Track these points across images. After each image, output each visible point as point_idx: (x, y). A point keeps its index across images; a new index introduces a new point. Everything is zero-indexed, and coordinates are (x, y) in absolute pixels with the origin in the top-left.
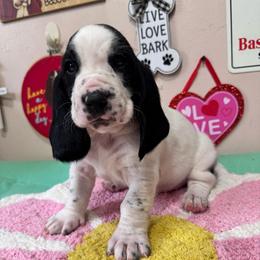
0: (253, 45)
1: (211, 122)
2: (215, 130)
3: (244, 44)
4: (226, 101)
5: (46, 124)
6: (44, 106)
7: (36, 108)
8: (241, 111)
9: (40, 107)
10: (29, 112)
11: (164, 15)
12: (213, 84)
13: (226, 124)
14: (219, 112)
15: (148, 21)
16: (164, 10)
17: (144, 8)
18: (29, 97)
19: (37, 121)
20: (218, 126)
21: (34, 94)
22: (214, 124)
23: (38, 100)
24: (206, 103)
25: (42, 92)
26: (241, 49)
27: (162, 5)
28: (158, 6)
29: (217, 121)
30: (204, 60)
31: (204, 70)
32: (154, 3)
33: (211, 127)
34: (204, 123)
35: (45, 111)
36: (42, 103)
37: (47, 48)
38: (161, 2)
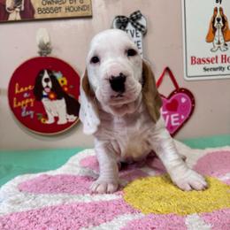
0: (200, 61)
1: (172, 116)
2: (175, 122)
3: (194, 61)
4: (183, 100)
5: (32, 116)
6: (31, 100)
7: (23, 102)
8: (193, 108)
9: (27, 101)
10: (15, 106)
11: (140, 34)
12: (173, 88)
13: (183, 117)
14: (179, 109)
16: (140, 30)
17: (125, 27)
18: (17, 91)
19: (23, 114)
20: (177, 119)
21: (22, 90)
22: (175, 117)
23: (26, 95)
24: (169, 101)
25: (30, 87)
26: (192, 63)
27: (139, 27)
28: (136, 27)
29: (177, 115)
30: (167, 70)
31: (167, 78)
32: (132, 24)
33: (173, 120)
34: (168, 117)
35: (32, 105)
36: (29, 98)
37: (38, 50)
38: (138, 24)
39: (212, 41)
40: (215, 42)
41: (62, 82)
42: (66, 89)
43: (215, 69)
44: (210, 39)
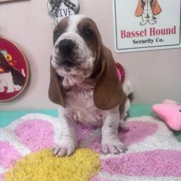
0: (129, 35)
3: (124, 34)
11: (72, 12)
15: (61, 16)
17: (58, 7)
26: (122, 37)
27: (71, 6)
28: (68, 6)
32: (65, 3)
38: (70, 3)
39: (141, 15)
40: (144, 16)
41: (8, 58)
42: (11, 64)
43: (144, 42)
44: (139, 13)
